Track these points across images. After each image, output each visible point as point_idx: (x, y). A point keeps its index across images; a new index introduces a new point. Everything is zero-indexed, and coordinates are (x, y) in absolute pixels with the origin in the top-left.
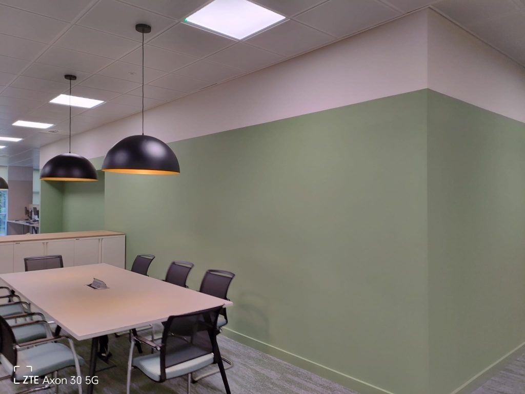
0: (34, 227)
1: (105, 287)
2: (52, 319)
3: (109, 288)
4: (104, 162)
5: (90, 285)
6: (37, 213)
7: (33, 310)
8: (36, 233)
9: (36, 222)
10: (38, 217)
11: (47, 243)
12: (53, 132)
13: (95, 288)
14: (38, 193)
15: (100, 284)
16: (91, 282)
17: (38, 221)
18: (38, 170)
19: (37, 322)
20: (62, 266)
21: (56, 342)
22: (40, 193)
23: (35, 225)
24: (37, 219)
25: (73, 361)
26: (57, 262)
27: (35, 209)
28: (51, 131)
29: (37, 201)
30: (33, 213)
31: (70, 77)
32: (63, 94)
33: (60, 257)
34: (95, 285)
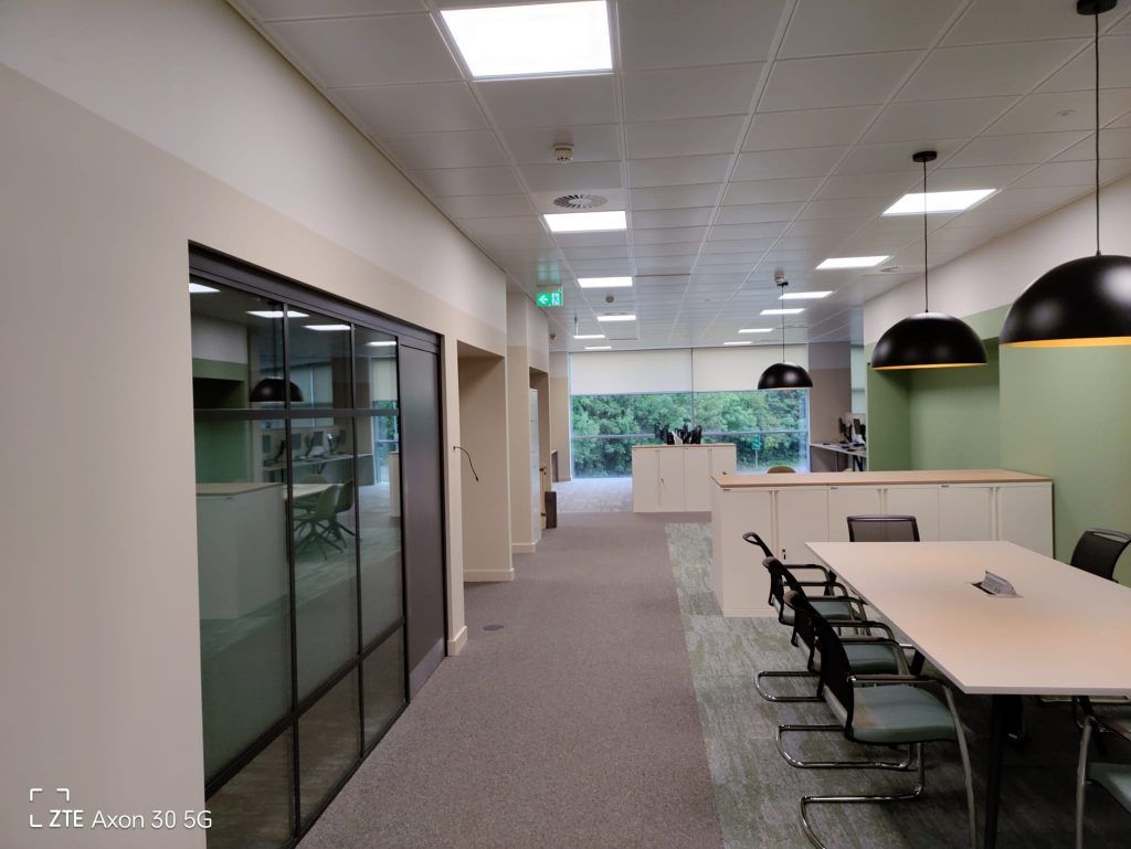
0: (855, 457)
1: (1012, 593)
2: (907, 639)
3: (1021, 597)
4: (1006, 327)
5: (978, 585)
6: (861, 430)
7: (871, 616)
8: (861, 470)
9: (859, 448)
10: (864, 438)
11: (885, 490)
12: (888, 270)
13: (990, 593)
14: (862, 391)
15: (1002, 585)
16: (981, 578)
17: (862, 445)
18: (861, 347)
19: (880, 641)
20: (917, 538)
21: (915, 686)
22: (866, 392)
23: (859, 453)
24: (861, 441)
25: (955, 732)
26: (909, 530)
27: (857, 421)
28: (886, 269)
29: (860, 408)
30: (853, 429)
31: (925, 156)
32: (910, 192)
33: (913, 520)
34: (989, 586)
